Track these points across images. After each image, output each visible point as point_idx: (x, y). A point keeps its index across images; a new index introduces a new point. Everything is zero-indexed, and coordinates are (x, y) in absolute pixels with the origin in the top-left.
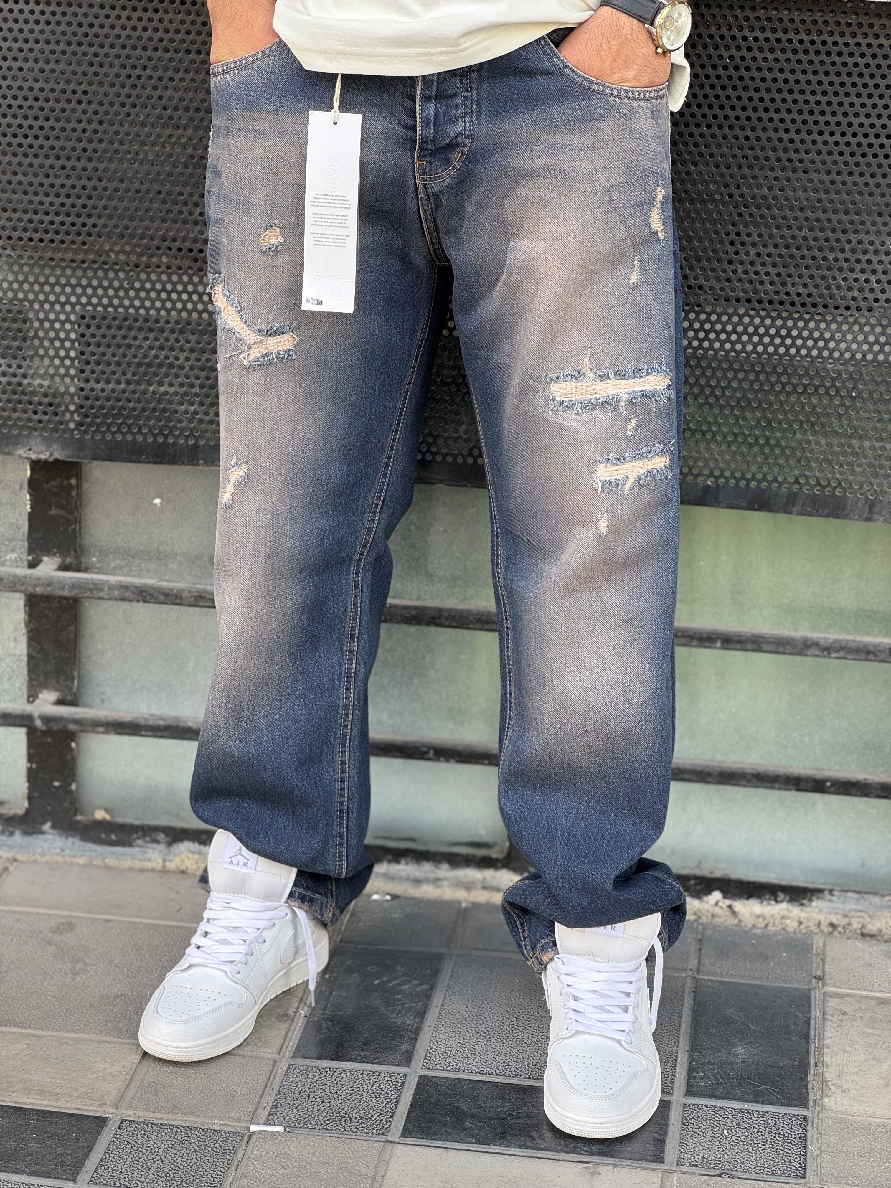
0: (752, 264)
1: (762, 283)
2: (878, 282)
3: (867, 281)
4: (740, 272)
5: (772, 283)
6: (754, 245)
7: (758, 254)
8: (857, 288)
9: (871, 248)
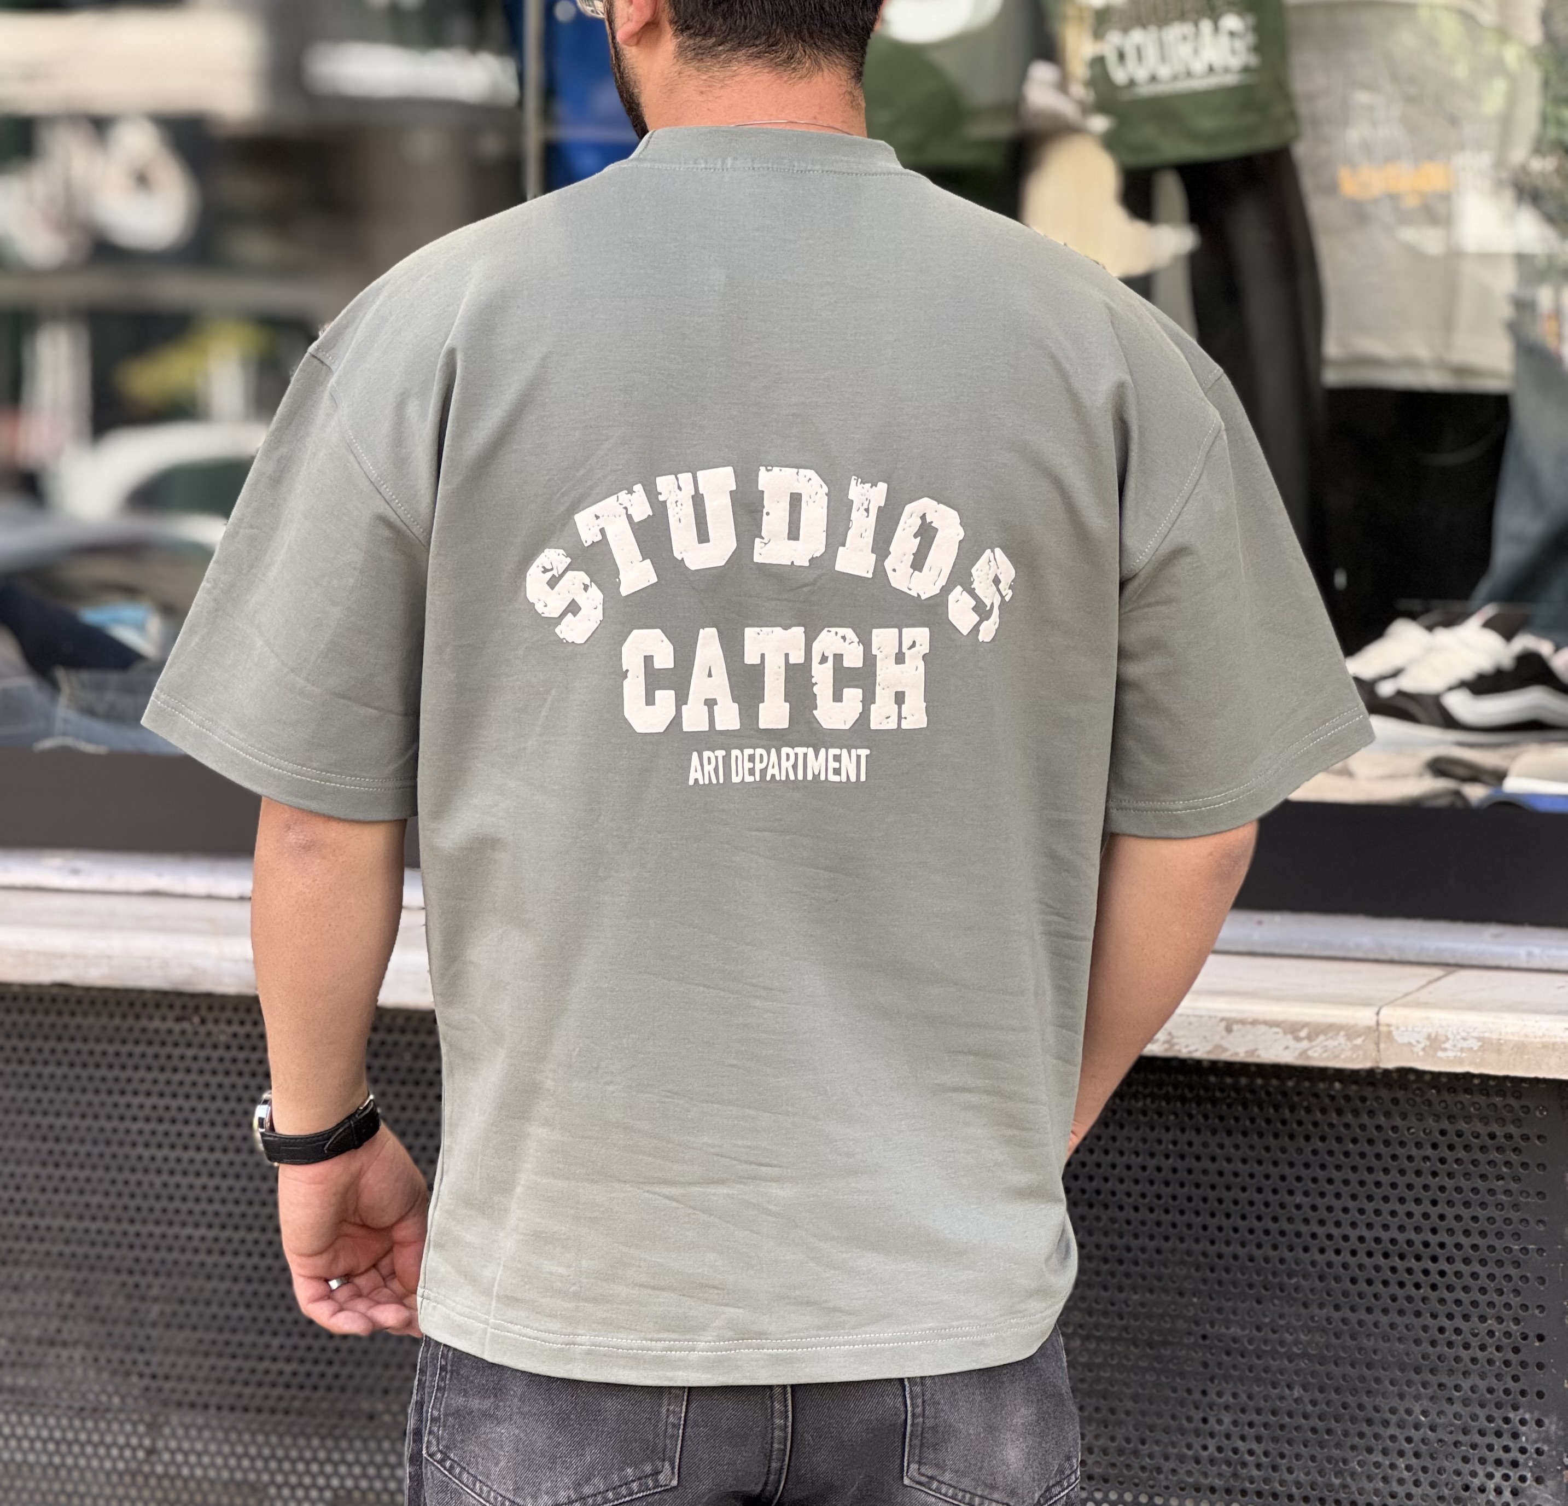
0: (1228, 1437)
1: (1244, 1465)
2: (1408, 1468)
3: (1393, 1466)
4: (1212, 1449)
5: (1258, 1466)
6: (1227, 1408)
7: (1235, 1423)
8: (1380, 1476)
9: (1393, 1419)
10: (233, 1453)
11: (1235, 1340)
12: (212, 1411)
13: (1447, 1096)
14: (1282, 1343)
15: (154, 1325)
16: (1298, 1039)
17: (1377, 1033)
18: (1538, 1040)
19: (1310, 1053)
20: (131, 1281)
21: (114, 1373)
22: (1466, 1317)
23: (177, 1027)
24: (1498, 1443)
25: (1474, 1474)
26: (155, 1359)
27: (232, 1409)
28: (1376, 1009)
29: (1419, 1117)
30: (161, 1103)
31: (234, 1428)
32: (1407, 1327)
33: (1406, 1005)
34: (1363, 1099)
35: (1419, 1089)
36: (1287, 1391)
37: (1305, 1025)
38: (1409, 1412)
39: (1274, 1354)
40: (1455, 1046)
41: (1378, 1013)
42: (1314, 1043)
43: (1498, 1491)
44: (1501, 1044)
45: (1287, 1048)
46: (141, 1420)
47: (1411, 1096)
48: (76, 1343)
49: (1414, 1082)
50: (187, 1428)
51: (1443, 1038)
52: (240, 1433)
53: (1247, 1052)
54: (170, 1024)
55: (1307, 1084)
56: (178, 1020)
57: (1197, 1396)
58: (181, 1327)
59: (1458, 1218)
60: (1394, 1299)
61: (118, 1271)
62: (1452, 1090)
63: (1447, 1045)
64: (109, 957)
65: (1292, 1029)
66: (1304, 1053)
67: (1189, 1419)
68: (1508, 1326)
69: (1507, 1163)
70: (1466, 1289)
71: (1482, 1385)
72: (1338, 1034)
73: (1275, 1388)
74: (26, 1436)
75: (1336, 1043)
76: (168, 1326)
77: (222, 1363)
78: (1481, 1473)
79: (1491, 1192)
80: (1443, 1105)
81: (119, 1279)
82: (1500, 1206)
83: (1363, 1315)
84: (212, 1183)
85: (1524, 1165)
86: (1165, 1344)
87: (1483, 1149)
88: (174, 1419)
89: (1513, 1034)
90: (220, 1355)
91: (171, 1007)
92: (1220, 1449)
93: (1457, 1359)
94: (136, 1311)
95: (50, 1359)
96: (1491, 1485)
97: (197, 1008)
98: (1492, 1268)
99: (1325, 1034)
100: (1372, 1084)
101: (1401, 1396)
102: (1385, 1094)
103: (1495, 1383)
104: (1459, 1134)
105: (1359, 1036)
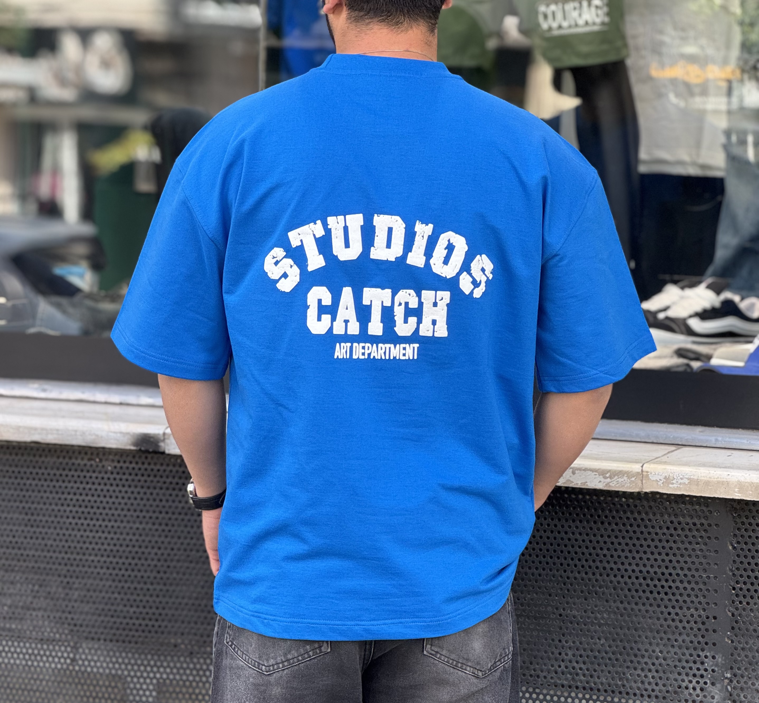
0: (570, 661)
1: (577, 674)
2: (653, 677)
3: (646, 676)
4: (563, 667)
5: (584, 675)
6: (570, 648)
7: (574, 655)
8: (640, 681)
9: (646, 654)
10: (111, 661)
11: (574, 617)
12: (102, 642)
13: (674, 505)
14: (596, 618)
15: (76, 601)
16: (605, 478)
17: (642, 475)
18: (715, 480)
19: (611, 484)
20: (65, 580)
21: (57, 623)
22: (681, 608)
23: (89, 463)
24: (694, 667)
25: (683, 681)
26: (76, 617)
27: (111, 641)
28: (641, 465)
29: (661, 515)
30: (81, 498)
31: (112, 650)
32: (653, 612)
33: (654, 463)
34: (636, 506)
35: (661, 501)
36: (598, 640)
37: (609, 471)
38: (654, 651)
39: (592, 624)
40: (677, 482)
41: (642, 466)
42: (613, 480)
43: (694, 689)
44: (699, 482)
45: (600, 482)
46: (69, 645)
47: (658, 505)
48: (39, 609)
49: (659, 498)
50: (90, 649)
51: (672, 478)
52: (114, 652)
53: (581, 483)
54: (85, 461)
55: (610, 499)
56: (90, 460)
57: (557, 642)
58: (88, 602)
59: (678, 562)
60: (648, 599)
61: (59, 576)
62: (676, 502)
63: (674, 482)
64: (58, 430)
65: (603, 473)
66: (608, 484)
67: (553, 653)
68: (700, 612)
69: (701, 537)
70: (681, 595)
71: (688, 639)
72: (624, 476)
73: (592, 639)
74: (15, 652)
75: (622, 480)
76: (82, 602)
77: (107, 619)
78: (686, 681)
79: (694, 550)
80: (672, 509)
81: (60, 579)
82: (697, 556)
83: (634, 606)
84: (103, 536)
85: (709, 538)
86: (543, 618)
87: (690, 530)
88: (84, 645)
89: (704, 476)
90: (106, 616)
91: (86, 453)
92: (566, 667)
93: (676, 627)
94: (67, 594)
95: (28, 616)
96: (691, 686)
97: (98, 454)
98: (693, 585)
99: (618, 476)
100: (640, 499)
101: (650, 644)
102: (645, 503)
103: (693, 638)
104: (679, 523)
105: (634, 477)
